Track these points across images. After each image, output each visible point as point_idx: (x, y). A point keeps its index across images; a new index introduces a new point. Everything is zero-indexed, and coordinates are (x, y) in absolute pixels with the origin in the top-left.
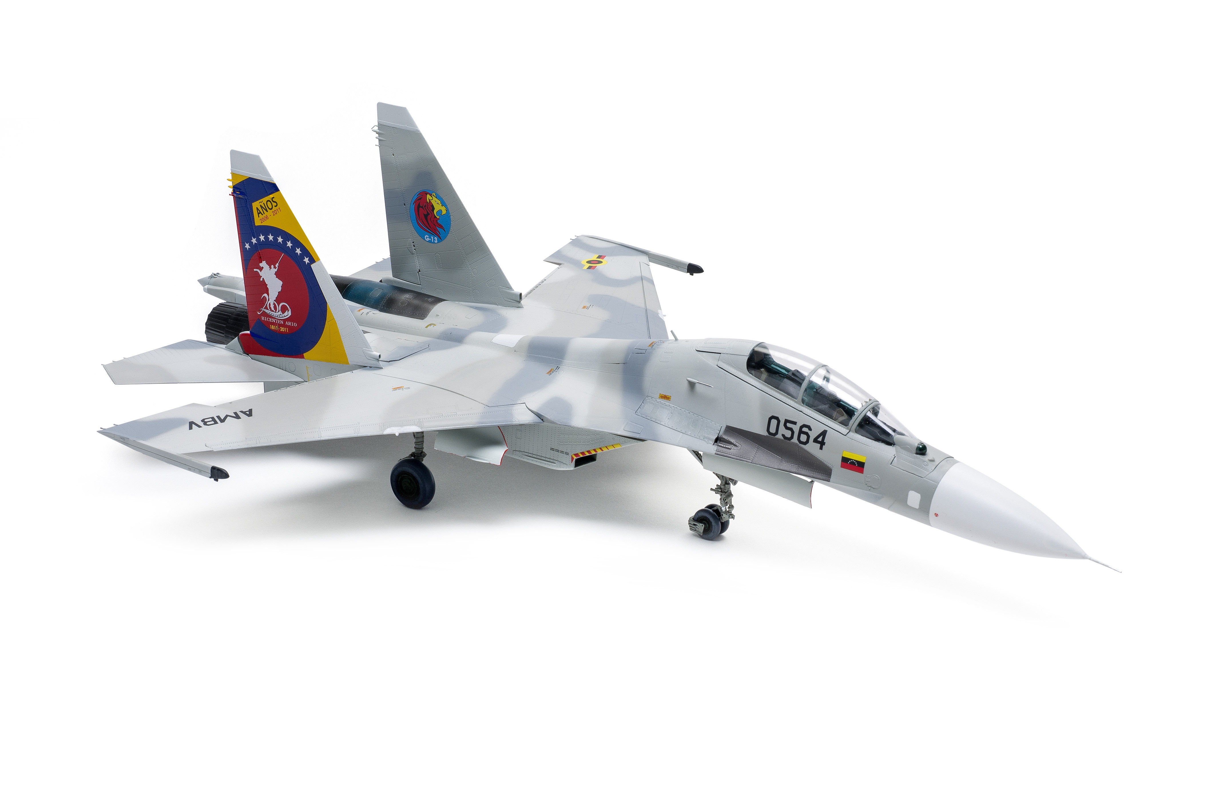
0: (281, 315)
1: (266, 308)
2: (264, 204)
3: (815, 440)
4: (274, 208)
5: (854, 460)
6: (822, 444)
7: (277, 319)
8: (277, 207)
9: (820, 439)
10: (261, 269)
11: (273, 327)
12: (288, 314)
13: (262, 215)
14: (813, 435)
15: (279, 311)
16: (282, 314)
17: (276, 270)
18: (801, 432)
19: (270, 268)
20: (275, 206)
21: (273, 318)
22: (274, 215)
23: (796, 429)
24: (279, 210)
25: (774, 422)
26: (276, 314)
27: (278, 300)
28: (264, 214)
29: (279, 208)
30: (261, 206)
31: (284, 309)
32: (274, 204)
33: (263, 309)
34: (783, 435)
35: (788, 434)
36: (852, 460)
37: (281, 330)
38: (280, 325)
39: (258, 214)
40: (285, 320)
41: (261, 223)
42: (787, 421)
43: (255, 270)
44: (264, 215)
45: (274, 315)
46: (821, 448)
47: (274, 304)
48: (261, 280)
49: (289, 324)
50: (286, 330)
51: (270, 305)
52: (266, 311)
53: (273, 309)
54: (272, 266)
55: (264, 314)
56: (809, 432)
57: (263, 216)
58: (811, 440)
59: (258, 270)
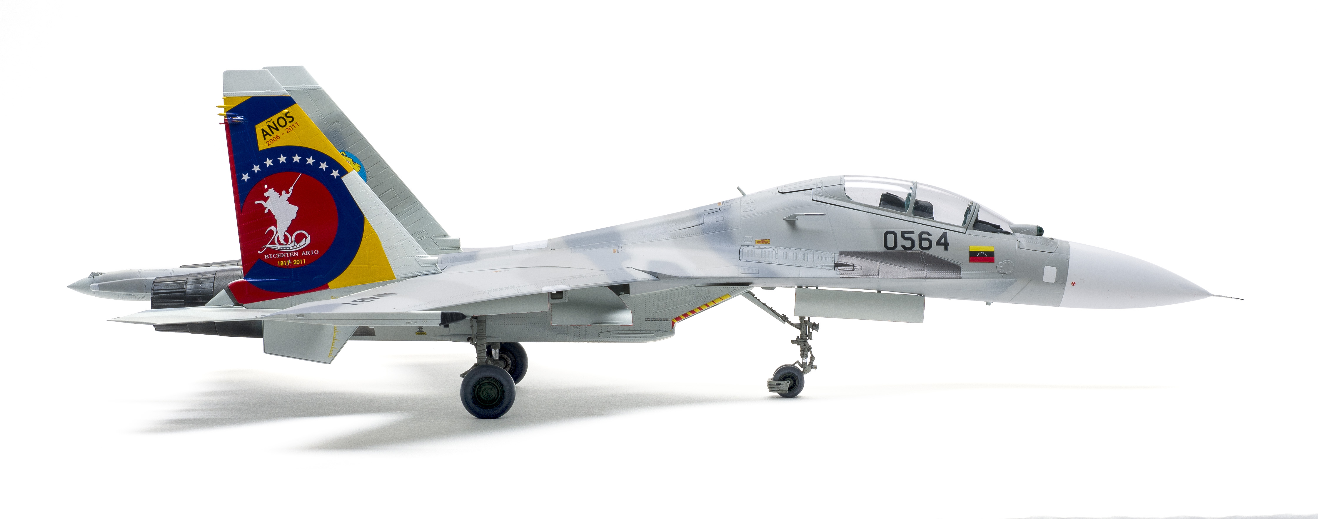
0: (295, 246)
1: (273, 243)
2: (273, 122)
3: (938, 243)
4: (289, 124)
5: (983, 252)
6: (946, 245)
7: (288, 252)
8: (294, 123)
9: (943, 241)
10: (266, 199)
11: (282, 263)
12: (306, 242)
13: (270, 135)
14: (934, 239)
15: (292, 242)
16: (296, 244)
17: (289, 195)
18: (921, 239)
19: (281, 194)
20: (290, 122)
21: (284, 252)
22: (288, 132)
23: (915, 237)
24: (296, 125)
25: (891, 237)
26: (287, 246)
27: (291, 230)
28: (273, 133)
29: (296, 123)
30: (269, 126)
31: (299, 239)
32: (288, 120)
33: (268, 246)
34: (903, 247)
35: (908, 244)
36: (981, 252)
37: (295, 264)
38: (292, 259)
39: (264, 136)
40: (300, 251)
41: (269, 145)
42: (903, 233)
43: (256, 202)
44: (274, 136)
45: (285, 249)
46: (946, 249)
47: (285, 235)
48: (266, 211)
49: (308, 253)
50: (303, 261)
51: (278, 238)
52: (272, 247)
53: (282, 241)
54: (284, 192)
55: (270, 251)
56: (929, 237)
57: (271, 137)
58: (934, 244)
59: (262, 202)
